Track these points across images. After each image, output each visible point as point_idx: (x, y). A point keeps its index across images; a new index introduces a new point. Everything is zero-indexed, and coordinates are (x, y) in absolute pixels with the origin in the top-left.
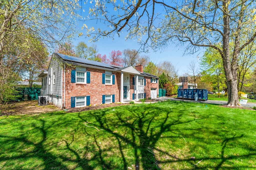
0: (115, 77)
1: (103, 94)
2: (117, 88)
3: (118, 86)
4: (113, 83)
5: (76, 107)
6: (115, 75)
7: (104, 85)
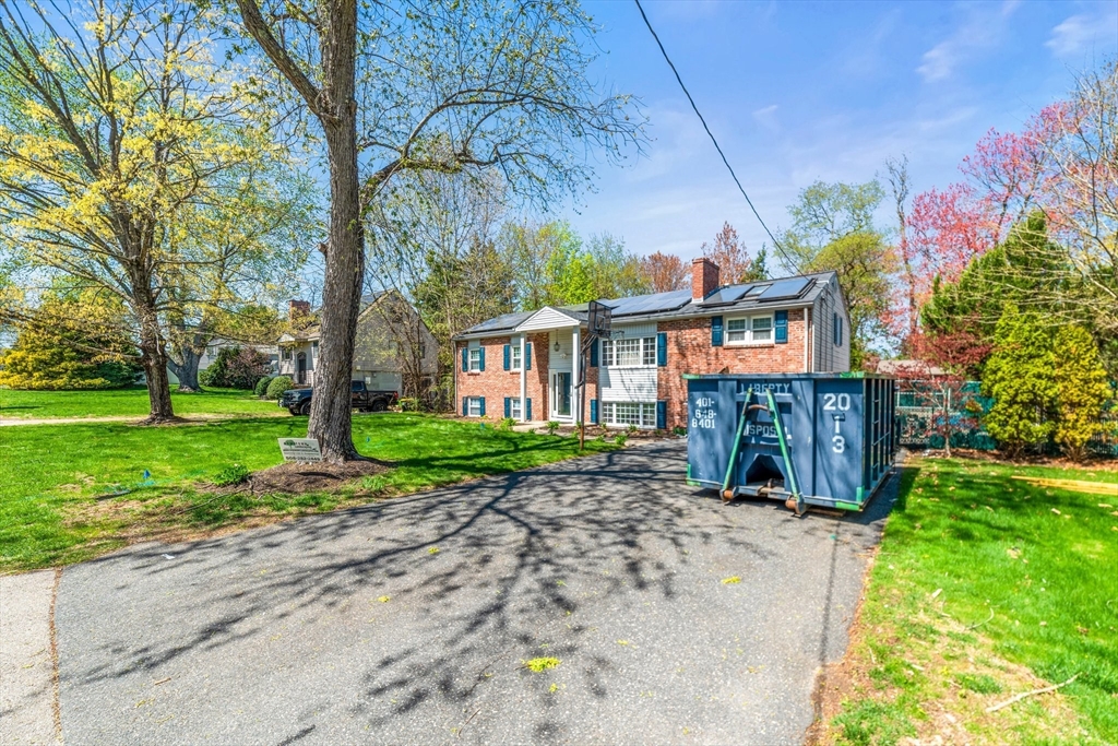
0: (533, 347)
1: (506, 395)
2: (538, 379)
3: (540, 372)
4: (528, 367)
5: (470, 415)
6: (532, 344)
7: (508, 372)
